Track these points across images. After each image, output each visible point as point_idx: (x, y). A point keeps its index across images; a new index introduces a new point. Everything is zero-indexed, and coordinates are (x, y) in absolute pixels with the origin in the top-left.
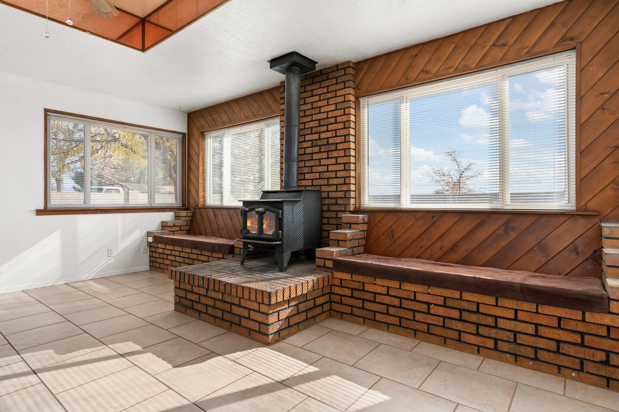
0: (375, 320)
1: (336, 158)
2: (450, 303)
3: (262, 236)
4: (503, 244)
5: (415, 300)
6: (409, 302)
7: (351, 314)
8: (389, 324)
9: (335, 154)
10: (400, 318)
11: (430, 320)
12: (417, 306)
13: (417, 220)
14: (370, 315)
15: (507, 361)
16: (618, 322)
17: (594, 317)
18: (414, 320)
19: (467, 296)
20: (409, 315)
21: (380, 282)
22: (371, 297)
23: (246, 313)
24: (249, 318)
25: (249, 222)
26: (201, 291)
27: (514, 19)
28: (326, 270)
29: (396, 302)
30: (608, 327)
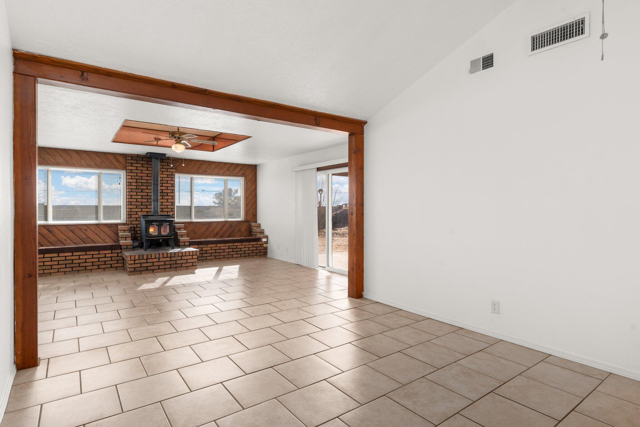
1: (167, 199)
2: (230, 247)
3: (161, 235)
4: (230, 231)
5: (220, 249)
6: (218, 250)
8: (211, 259)
9: (167, 197)
10: (215, 256)
11: (224, 254)
12: (221, 251)
13: (203, 225)
16: (262, 243)
17: (259, 243)
18: (220, 255)
19: (235, 244)
20: (218, 254)
21: (209, 246)
22: (205, 252)
23: (185, 261)
24: (187, 263)
25: (151, 230)
26: (155, 260)
27: (232, 164)
28: (185, 246)
29: (214, 251)
30: (260, 244)
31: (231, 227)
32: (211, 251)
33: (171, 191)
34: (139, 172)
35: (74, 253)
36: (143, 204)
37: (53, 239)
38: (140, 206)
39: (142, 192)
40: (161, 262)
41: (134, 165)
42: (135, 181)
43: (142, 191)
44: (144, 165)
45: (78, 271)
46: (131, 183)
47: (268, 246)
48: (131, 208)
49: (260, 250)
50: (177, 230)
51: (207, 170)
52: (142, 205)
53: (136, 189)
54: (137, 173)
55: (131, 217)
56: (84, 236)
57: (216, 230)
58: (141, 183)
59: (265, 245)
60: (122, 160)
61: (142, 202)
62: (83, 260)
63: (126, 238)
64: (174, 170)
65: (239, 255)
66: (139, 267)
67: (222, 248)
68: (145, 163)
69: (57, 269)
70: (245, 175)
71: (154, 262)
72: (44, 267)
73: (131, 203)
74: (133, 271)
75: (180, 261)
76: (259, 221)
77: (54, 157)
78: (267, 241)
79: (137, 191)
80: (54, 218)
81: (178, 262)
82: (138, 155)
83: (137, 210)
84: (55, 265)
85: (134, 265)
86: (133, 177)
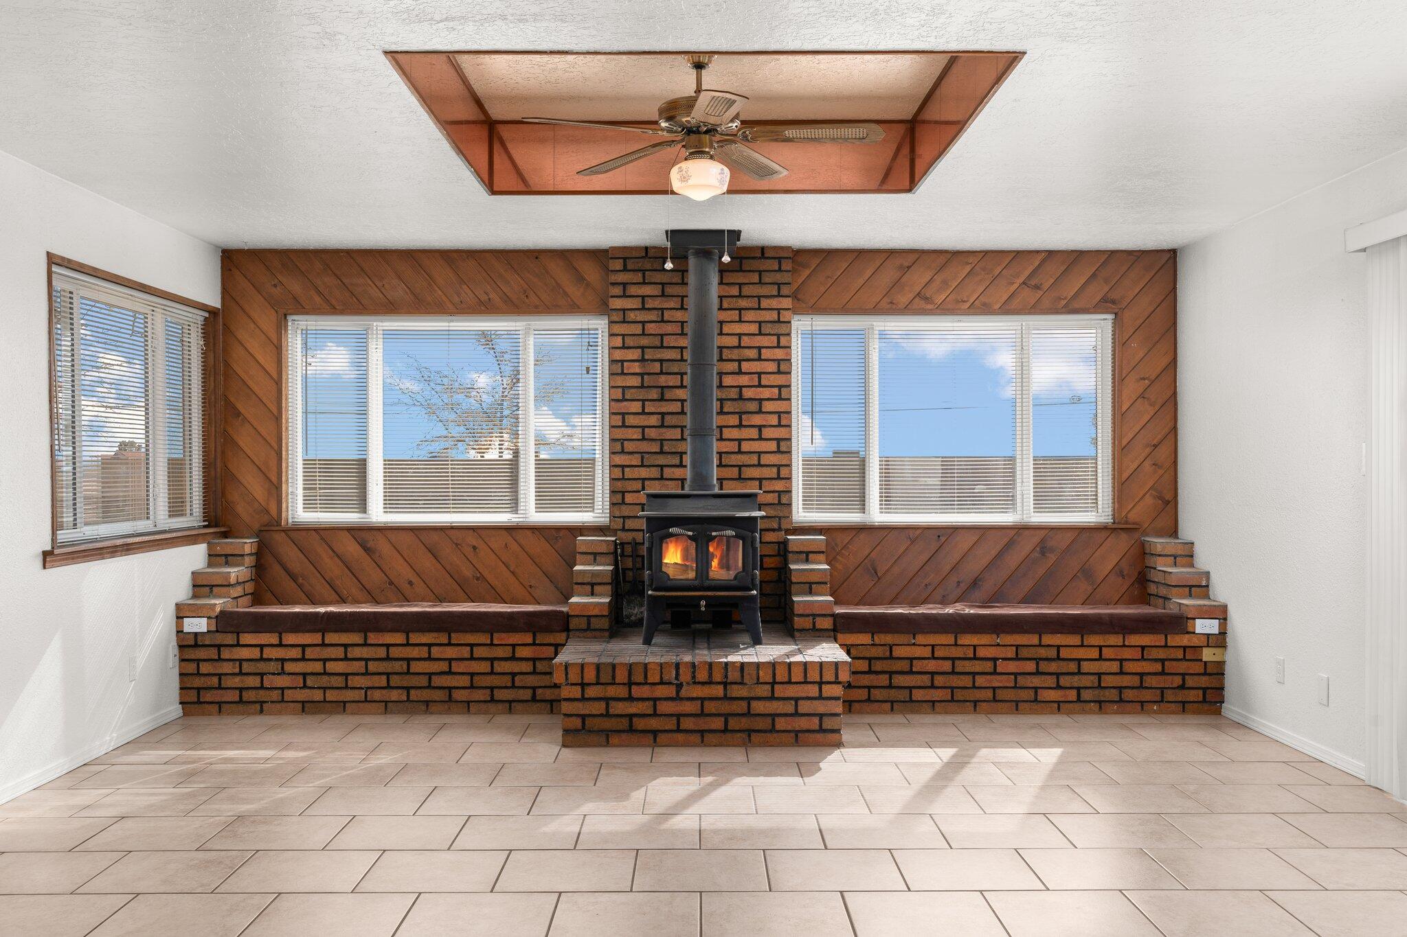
0: (911, 701)
1: (760, 428)
2: (1024, 653)
3: (707, 583)
4: (1041, 571)
5: (975, 658)
6: (967, 663)
7: (869, 700)
8: (933, 702)
9: (757, 420)
10: (952, 688)
11: (996, 681)
12: (977, 666)
13: (915, 541)
14: (904, 695)
15: (1091, 712)
16: (1195, 641)
17: (1175, 640)
18: (974, 687)
19: (1048, 639)
20: (966, 681)
21: (921, 639)
22: (904, 666)
23: (789, 708)
24: (796, 714)
25: (673, 556)
26: (661, 691)
27: (1051, 255)
28: (816, 634)
29: (947, 666)
30: (1185, 648)
31: (1043, 553)
32: (931, 666)
33: (776, 390)
34: (653, 316)
35: (411, 635)
36: (666, 448)
37: (374, 577)
38: (655, 456)
39: (662, 399)
40: (688, 703)
41: (633, 290)
42: (636, 354)
43: (662, 394)
44: (669, 290)
45: (427, 703)
46: (622, 366)
47: (1229, 657)
48: (623, 467)
49: (1183, 675)
50: (796, 562)
51: (929, 292)
52: (662, 452)
53: (642, 387)
54: (643, 323)
55: (623, 503)
56: (467, 572)
57: (973, 567)
58: (658, 365)
59: (1208, 655)
60: (592, 273)
61: (662, 440)
62: (441, 663)
63: (592, 585)
64: (786, 303)
65: (1072, 695)
66: (601, 715)
67: (982, 653)
68: (674, 281)
69: (362, 688)
70: (1113, 302)
71: (660, 699)
72: (326, 678)
73: (623, 447)
74: (577, 731)
75: (768, 704)
76: (1188, 530)
77: (379, 284)
78: (1223, 633)
79: (642, 394)
80: (391, 502)
81: (758, 707)
82: (646, 248)
83: (644, 473)
84: (358, 674)
85: (580, 705)
86: (630, 341)
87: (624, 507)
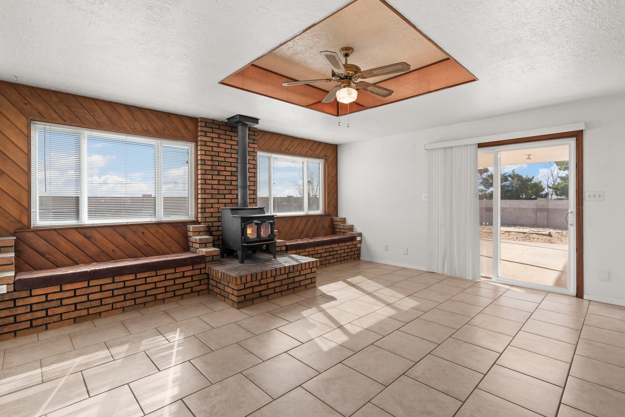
3: (260, 240)
4: (315, 227)
12: (318, 256)
13: (286, 221)
15: (339, 264)
16: (357, 242)
19: (332, 246)
25: (249, 231)
26: (270, 280)
33: (253, 174)
34: (216, 145)
35: (138, 275)
36: (220, 192)
37: (93, 250)
38: (216, 195)
39: (219, 175)
40: (277, 282)
41: (208, 134)
42: (210, 158)
44: (221, 136)
45: (145, 303)
46: (205, 162)
47: (362, 245)
48: (205, 199)
49: (354, 251)
51: (289, 148)
52: (218, 194)
53: (212, 170)
54: (212, 147)
55: (205, 212)
56: (141, 243)
57: (301, 228)
58: (217, 162)
59: (358, 246)
60: (191, 126)
61: (219, 189)
62: (151, 284)
63: (206, 243)
64: (256, 146)
65: (336, 260)
66: (251, 293)
67: (319, 251)
68: (222, 133)
69: (110, 304)
70: (325, 157)
71: (269, 283)
72: (89, 303)
73: (205, 191)
75: (299, 278)
76: (342, 215)
77: (92, 114)
78: (361, 240)
79: (212, 173)
80: (92, 214)
81: (296, 279)
82: (213, 120)
83: (212, 201)
84: (108, 298)
85: (244, 291)
86: (207, 153)
87: (205, 214)
